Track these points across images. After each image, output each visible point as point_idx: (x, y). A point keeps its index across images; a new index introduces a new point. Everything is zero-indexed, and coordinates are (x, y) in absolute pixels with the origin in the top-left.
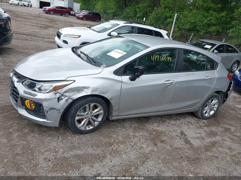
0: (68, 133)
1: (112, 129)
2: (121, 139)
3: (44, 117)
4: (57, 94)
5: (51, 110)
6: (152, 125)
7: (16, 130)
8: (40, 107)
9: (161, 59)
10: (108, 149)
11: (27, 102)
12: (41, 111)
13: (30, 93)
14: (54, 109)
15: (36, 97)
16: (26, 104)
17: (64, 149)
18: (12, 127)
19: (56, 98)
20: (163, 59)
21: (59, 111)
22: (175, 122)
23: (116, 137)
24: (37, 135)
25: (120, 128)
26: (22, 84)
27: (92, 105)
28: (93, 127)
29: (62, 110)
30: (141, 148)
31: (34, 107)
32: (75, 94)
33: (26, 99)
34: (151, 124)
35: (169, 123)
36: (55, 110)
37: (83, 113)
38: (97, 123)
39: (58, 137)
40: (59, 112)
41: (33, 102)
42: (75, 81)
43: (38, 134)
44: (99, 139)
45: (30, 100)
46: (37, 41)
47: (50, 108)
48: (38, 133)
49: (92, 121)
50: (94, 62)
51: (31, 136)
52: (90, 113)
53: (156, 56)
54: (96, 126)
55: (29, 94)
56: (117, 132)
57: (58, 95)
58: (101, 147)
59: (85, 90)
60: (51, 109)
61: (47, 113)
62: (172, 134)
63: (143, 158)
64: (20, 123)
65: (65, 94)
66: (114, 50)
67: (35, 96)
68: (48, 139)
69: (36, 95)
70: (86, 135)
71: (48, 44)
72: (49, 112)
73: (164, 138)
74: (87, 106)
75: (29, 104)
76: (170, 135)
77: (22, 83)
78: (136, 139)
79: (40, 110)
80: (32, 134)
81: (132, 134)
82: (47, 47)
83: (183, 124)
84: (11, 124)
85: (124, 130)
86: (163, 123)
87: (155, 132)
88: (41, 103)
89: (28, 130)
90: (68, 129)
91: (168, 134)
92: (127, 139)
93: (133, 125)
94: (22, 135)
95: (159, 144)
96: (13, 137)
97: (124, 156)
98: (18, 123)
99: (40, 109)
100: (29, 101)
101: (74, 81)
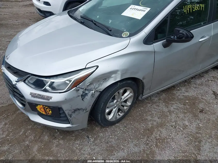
0: (97, 129)
1: (142, 108)
2: (159, 121)
3: (67, 121)
4: (79, 90)
5: (76, 113)
6: (180, 91)
7: (33, 140)
8: (59, 111)
9: (194, 9)
10: (151, 140)
11: (38, 108)
12: (62, 115)
13: (40, 95)
14: (79, 109)
15: (51, 101)
16: (38, 109)
17: (102, 154)
18: (27, 137)
19: (79, 96)
20: (196, 8)
21: (86, 109)
22: (200, 80)
23: (151, 118)
24: (61, 142)
25: (149, 105)
26: (25, 83)
27: (121, 91)
28: (123, 114)
29: (89, 109)
30: (185, 127)
31: (51, 112)
32: (102, 84)
33: (37, 105)
34: (178, 90)
35: (195, 84)
36: (81, 111)
37: (112, 103)
38: (127, 108)
39: (88, 137)
40: (86, 112)
41: (48, 107)
42: (98, 67)
43: (62, 139)
44: (135, 127)
45: (43, 106)
46: (12, 8)
47: (73, 110)
48: (61, 137)
49: (121, 108)
50: (110, 29)
51: (55, 145)
52: (119, 100)
53: (189, 6)
54: (127, 111)
55: (39, 98)
56: (149, 111)
57: (81, 92)
58: (142, 138)
59: (113, 76)
60: (75, 111)
61: (71, 117)
62: (206, 98)
63: (195, 142)
64: (35, 128)
65: (89, 88)
66: (130, 7)
67: (49, 100)
68: (77, 144)
69: (51, 98)
70: (117, 124)
71: (25, 9)
72: (74, 115)
73: (201, 106)
74: (117, 93)
75: (42, 109)
76: (205, 99)
77: (24, 81)
78: (174, 115)
79: (60, 115)
80: (55, 141)
81: (165, 110)
82: (25, 12)
83: (210, 81)
84: (25, 133)
85: (154, 106)
86: (190, 85)
87: (188, 100)
88: (59, 106)
89: (48, 136)
90: (94, 122)
91: (202, 99)
92: (164, 119)
93: (161, 97)
94: (44, 146)
95: (201, 116)
96: (34, 152)
97: (173, 145)
98: (31, 129)
99: (60, 113)
100: (41, 106)
101: (96, 67)
